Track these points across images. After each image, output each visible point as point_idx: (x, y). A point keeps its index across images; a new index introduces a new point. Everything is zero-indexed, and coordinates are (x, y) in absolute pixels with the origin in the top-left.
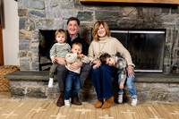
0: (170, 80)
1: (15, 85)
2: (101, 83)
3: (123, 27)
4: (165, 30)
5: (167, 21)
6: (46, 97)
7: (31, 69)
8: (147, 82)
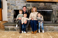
0: (54, 25)
1: (6, 27)
2: (33, 26)
3: (40, 9)
4: (53, 10)
5: (53, 7)
6: (16, 30)
7: (11, 22)
8: (48, 26)
